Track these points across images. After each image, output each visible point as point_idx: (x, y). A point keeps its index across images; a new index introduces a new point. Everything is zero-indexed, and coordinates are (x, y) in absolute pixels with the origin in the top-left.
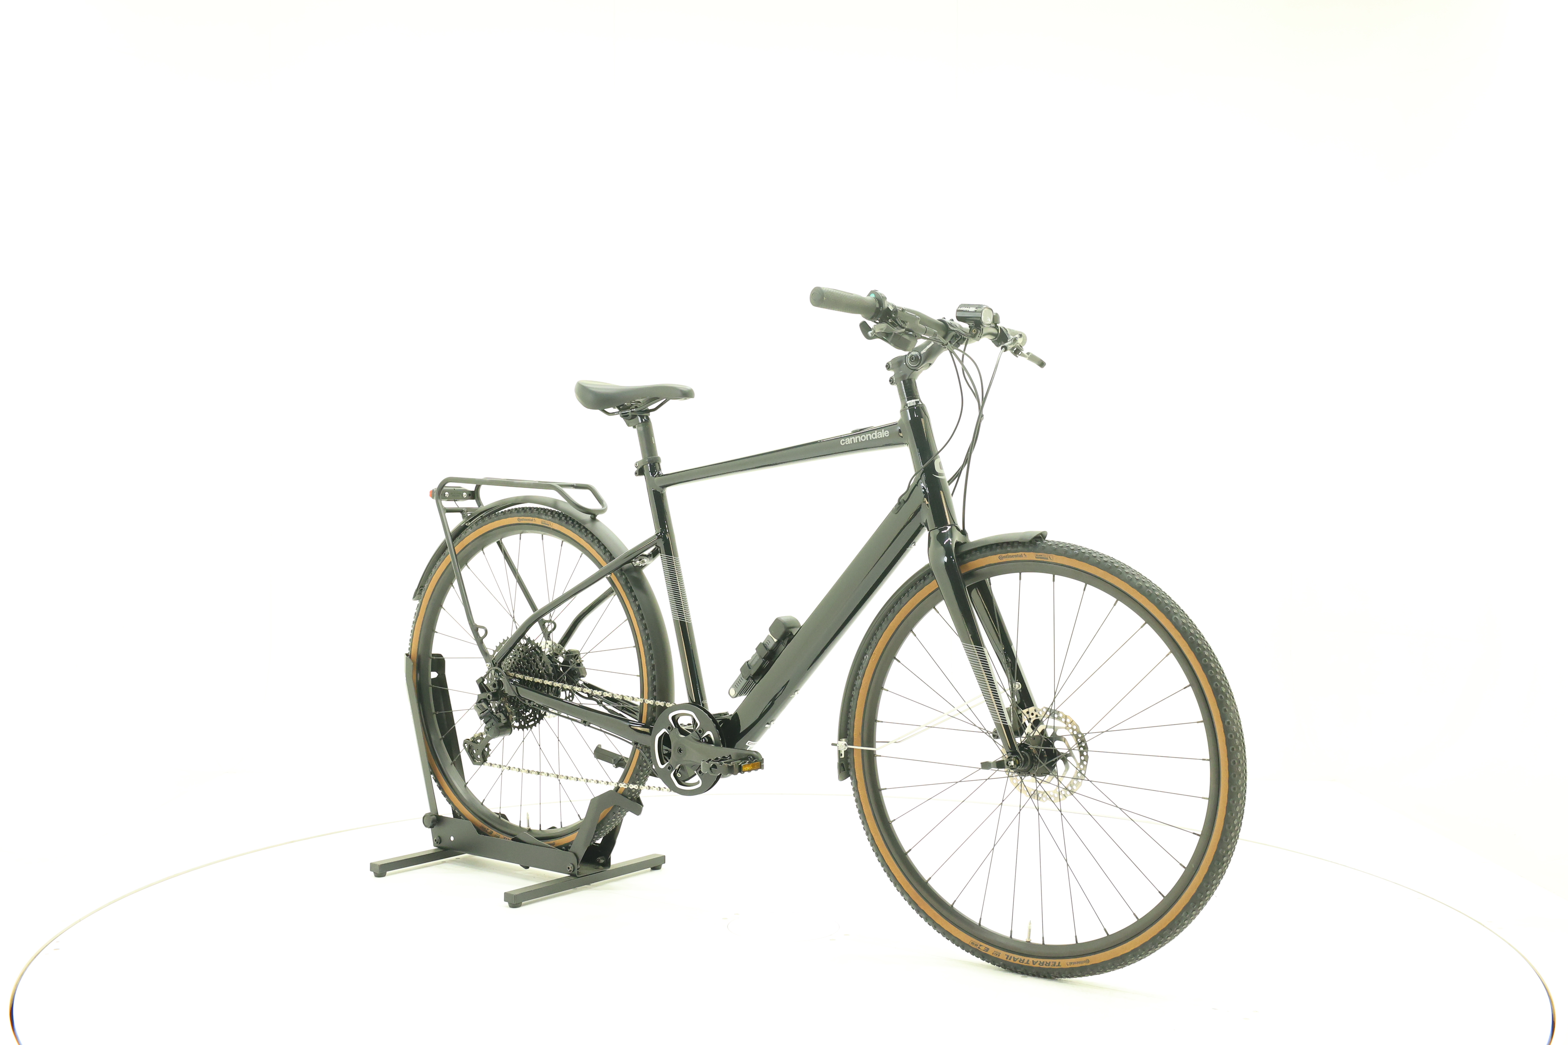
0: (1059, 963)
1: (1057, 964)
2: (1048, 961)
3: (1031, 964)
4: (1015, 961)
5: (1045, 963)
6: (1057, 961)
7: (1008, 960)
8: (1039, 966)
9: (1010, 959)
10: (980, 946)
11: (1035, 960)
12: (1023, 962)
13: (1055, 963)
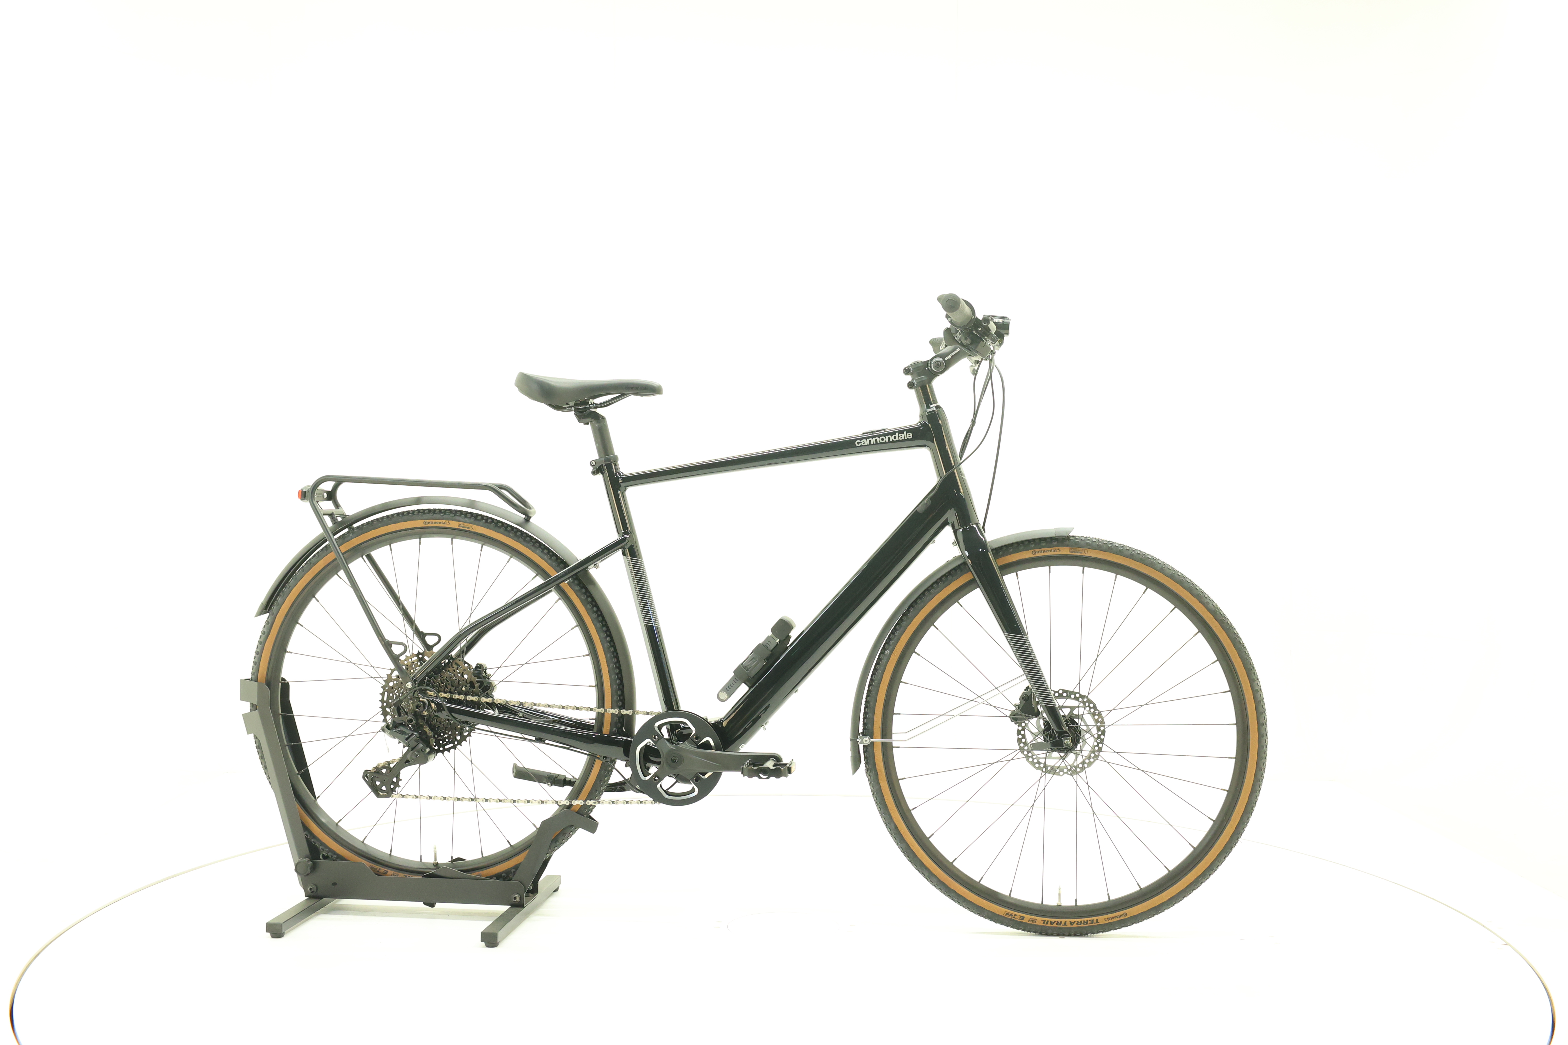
0: (1097, 920)
1: (1095, 921)
2: (1085, 919)
3: (1069, 925)
4: (1053, 924)
5: (1083, 922)
6: (1095, 918)
7: (1045, 925)
8: (1077, 926)
9: (1047, 924)
10: (1015, 915)
11: (1073, 920)
12: (1060, 925)
13: (1093, 920)
